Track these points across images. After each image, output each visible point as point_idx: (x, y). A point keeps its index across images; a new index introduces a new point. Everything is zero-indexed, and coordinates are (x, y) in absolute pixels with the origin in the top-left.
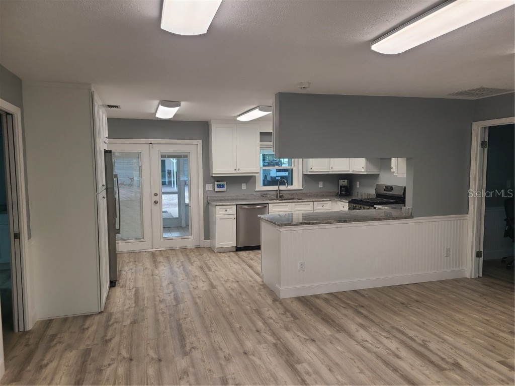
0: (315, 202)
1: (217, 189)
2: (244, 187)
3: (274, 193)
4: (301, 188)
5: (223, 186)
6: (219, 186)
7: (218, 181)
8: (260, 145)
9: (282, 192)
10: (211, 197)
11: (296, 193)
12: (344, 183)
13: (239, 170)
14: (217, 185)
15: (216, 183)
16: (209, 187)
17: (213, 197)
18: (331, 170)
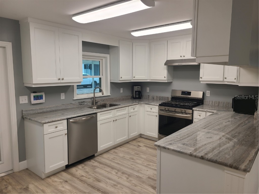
0: (129, 107)
1: (33, 102)
2: (63, 96)
3: (90, 100)
4: (109, 94)
5: (41, 97)
6: (36, 98)
7: (34, 92)
8: (83, 55)
9: (96, 99)
10: (26, 111)
11: (106, 99)
12: (138, 89)
13: (63, 79)
14: (34, 97)
15: (32, 95)
16: (24, 100)
17: (30, 111)
18: (134, 79)
